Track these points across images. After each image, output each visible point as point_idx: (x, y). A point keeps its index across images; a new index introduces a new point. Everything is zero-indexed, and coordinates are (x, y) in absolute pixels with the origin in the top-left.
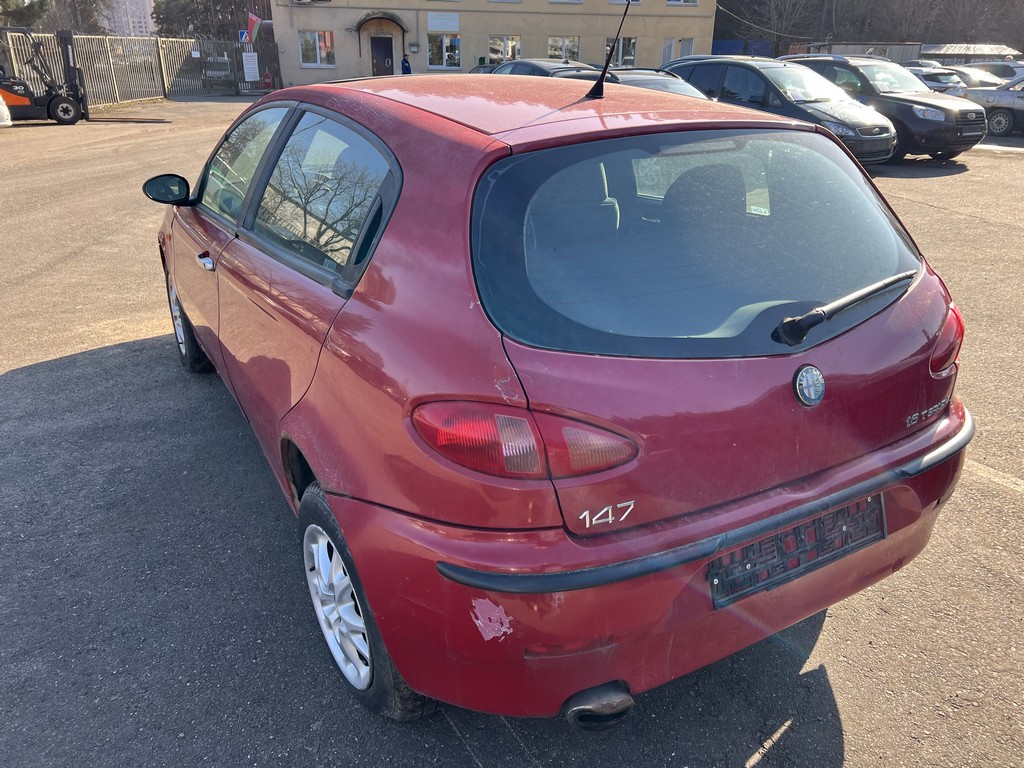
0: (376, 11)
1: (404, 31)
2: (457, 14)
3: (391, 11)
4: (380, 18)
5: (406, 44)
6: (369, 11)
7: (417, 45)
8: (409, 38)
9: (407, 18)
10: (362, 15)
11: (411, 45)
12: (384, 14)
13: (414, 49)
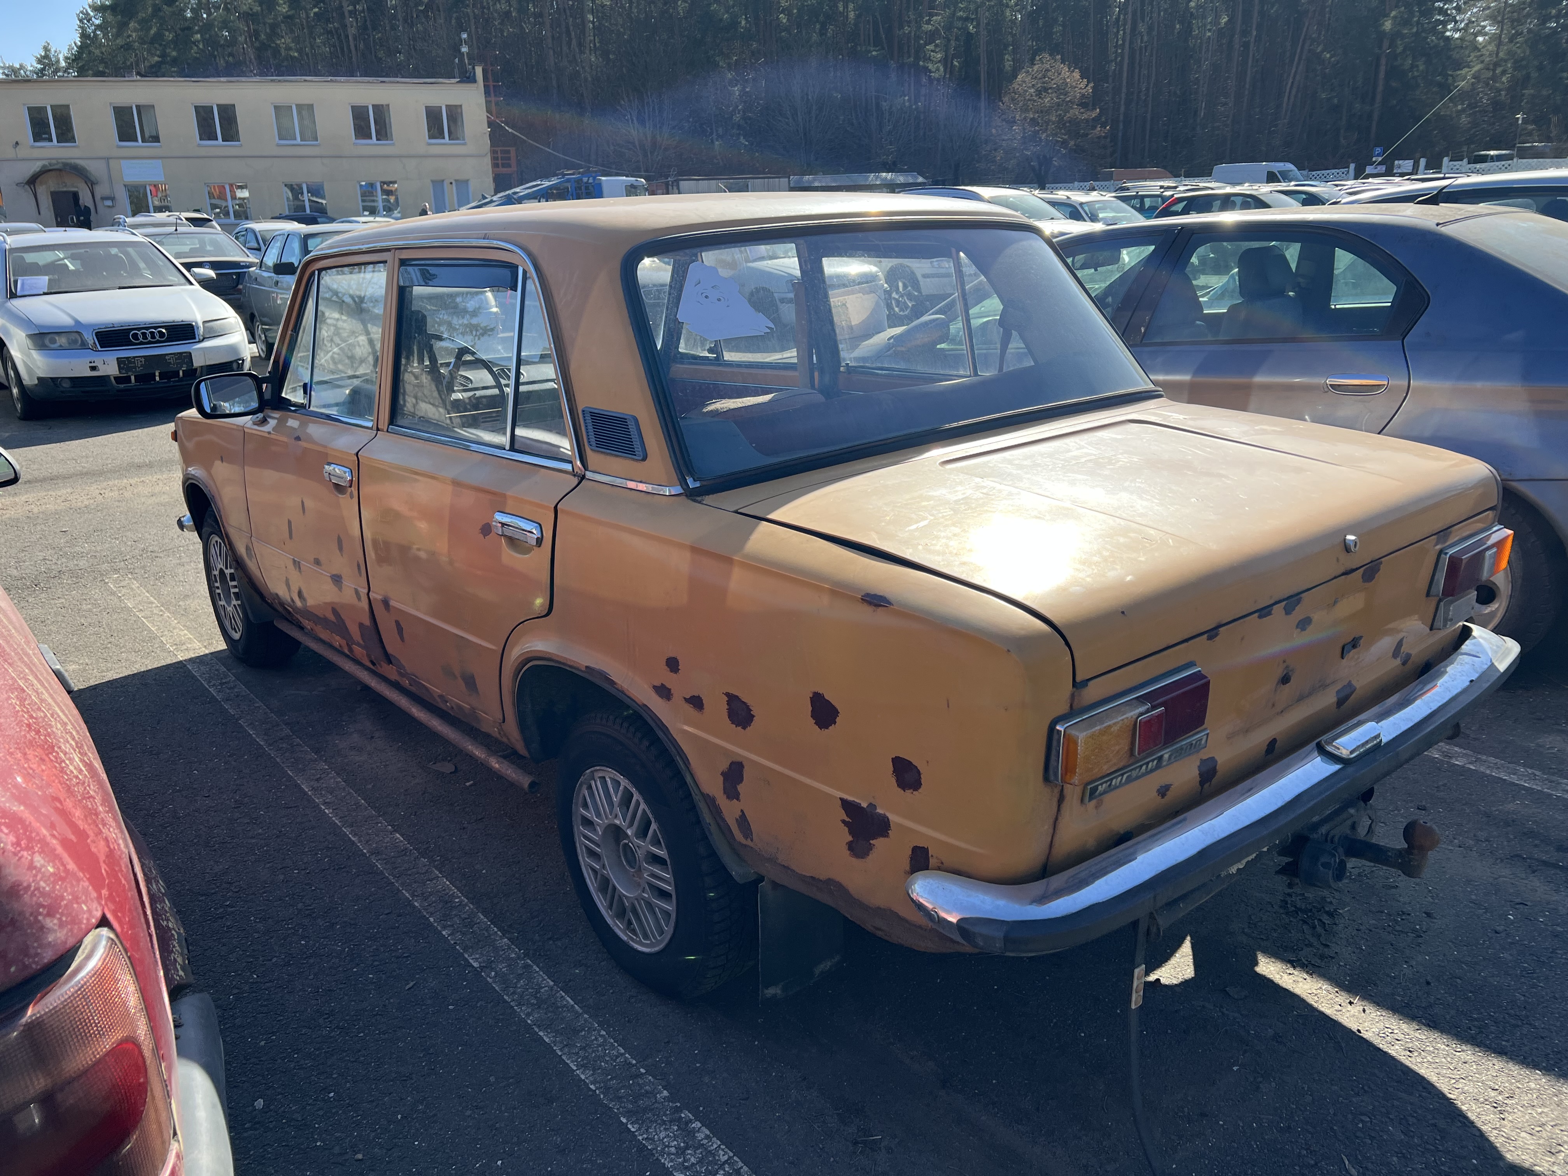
0: (54, 162)
1: (93, 184)
2: (160, 161)
3: (73, 161)
4: (60, 170)
5: (97, 198)
6: (46, 163)
7: (113, 199)
8: (100, 191)
9: (95, 168)
10: (36, 167)
11: (103, 199)
12: (65, 165)
13: (109, 203)
